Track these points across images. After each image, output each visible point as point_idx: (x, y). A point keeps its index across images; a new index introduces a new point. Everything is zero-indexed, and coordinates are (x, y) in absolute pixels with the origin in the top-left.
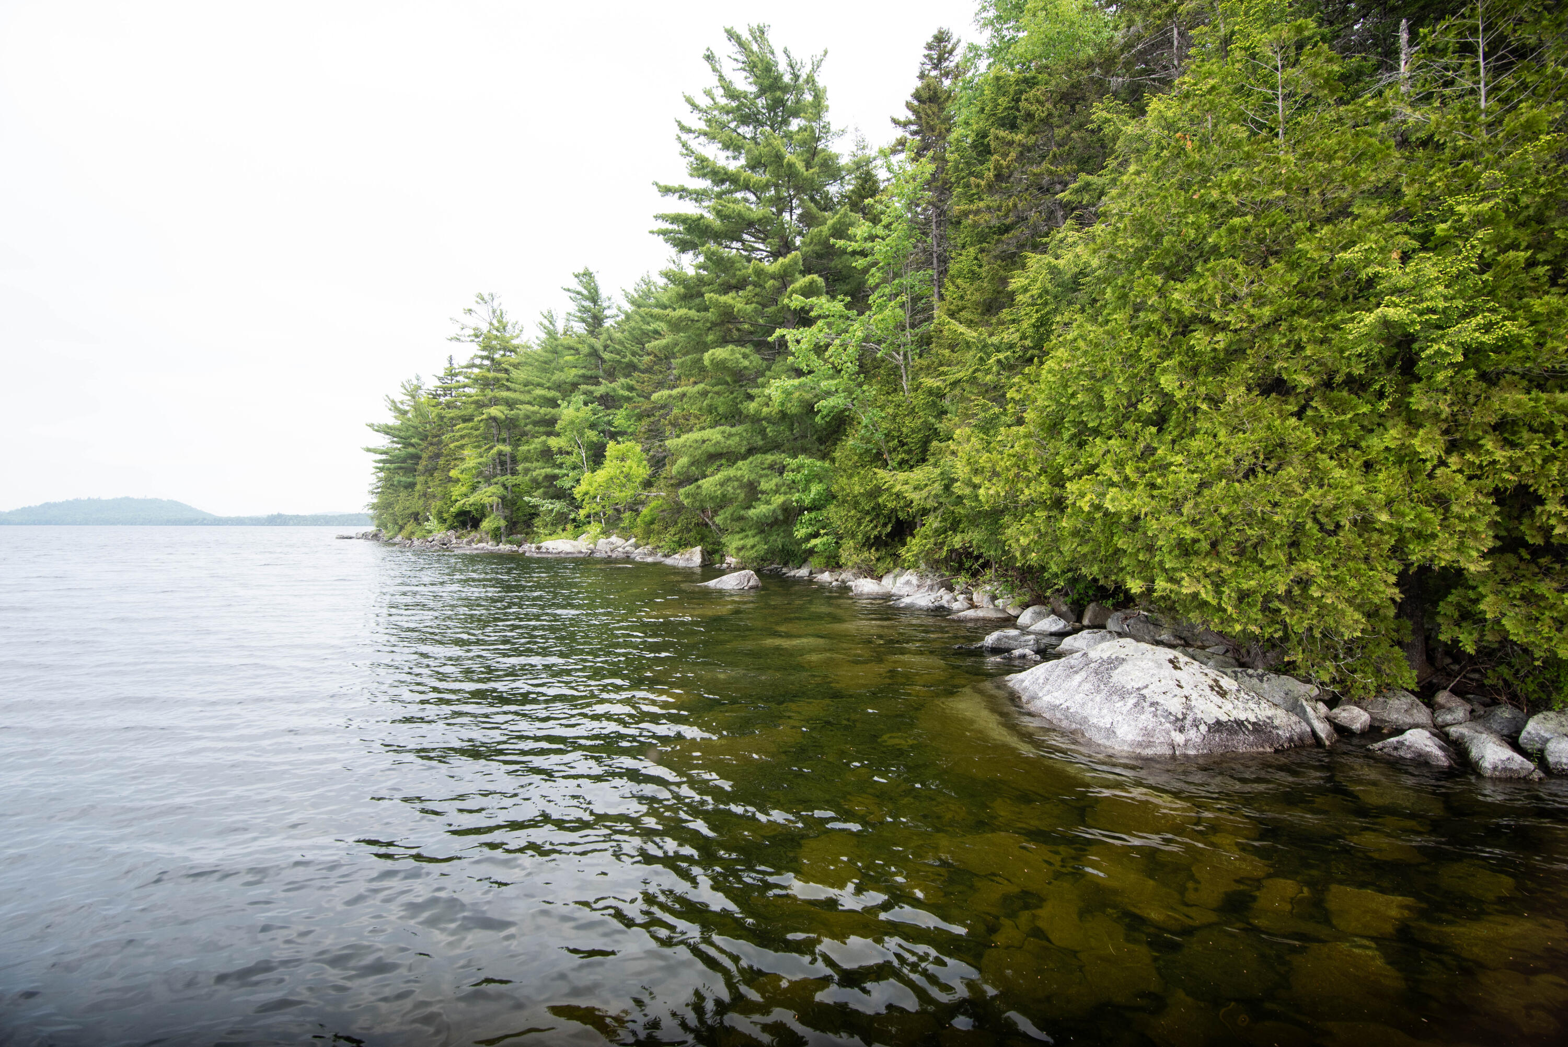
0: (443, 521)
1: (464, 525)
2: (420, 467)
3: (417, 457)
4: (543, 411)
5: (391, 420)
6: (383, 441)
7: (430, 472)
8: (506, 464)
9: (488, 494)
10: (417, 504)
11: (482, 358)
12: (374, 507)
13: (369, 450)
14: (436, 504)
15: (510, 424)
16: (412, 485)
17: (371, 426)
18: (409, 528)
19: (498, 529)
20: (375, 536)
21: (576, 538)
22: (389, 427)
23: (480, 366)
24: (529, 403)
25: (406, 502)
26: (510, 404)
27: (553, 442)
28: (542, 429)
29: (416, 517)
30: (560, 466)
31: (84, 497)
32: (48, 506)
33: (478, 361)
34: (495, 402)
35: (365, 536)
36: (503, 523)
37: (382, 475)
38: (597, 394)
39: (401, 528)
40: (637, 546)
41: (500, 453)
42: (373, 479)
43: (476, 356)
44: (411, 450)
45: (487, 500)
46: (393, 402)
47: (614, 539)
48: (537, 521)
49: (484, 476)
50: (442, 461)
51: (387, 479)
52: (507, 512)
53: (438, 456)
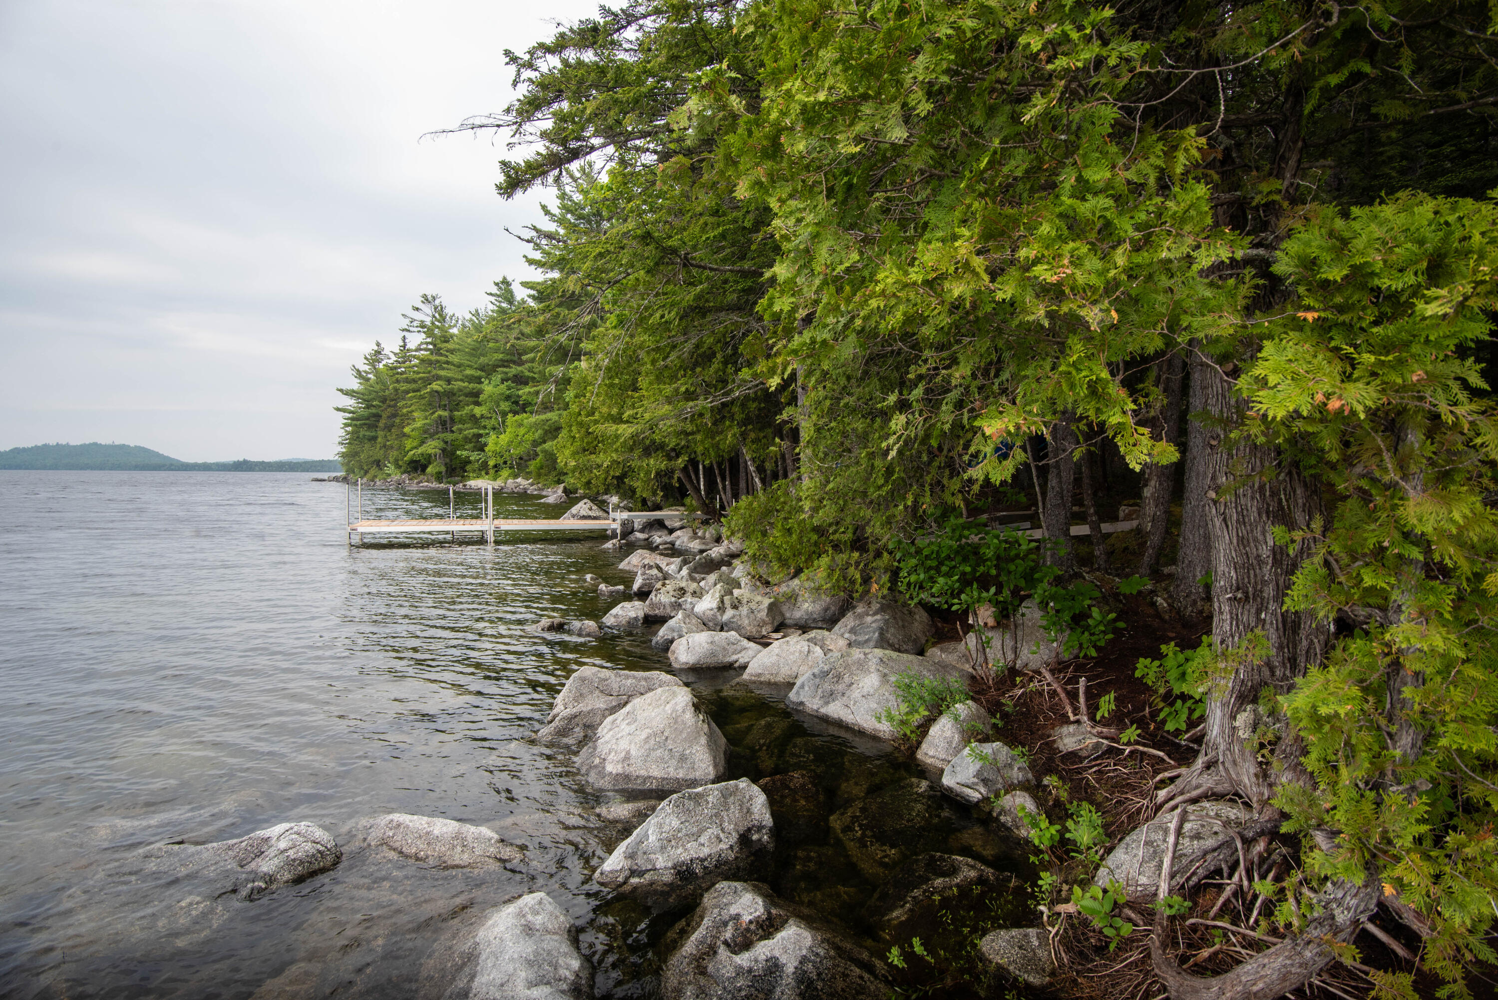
0: (398, 467)
1: (415, 469)
2: (381, 424)
3: (378, 416)
4: (471, 386)
5: (355, 384)
6: (349, 402)
7: (388, 428)
8: (444, 425)
9: (432, 447)
10: (379, 454)
11: (427, 343)
12: (343, 455)
13: (338, 409)
14: (393, 454)
15: (450, 394)
16: (374, 439)
17: (341, 390)
18: (372, 472)
19: (440, 473)
20: (345, 480)
21: (495, 480)
22: (353, 391)
23: (426, 350)
24: (462, 380)
25: (368, 452)
26: (449, 381)
27: (478, 411)
28: (471, 399)
29: (378, 464)
30: (485, 427)
31: (53, 442)
33: (424, 346)
34: (438, 378)
35: (336, 479)
36: (443, 469)
37: (349, 429)
38: (510, 375)
39: (366, 472)
40: (532, 485)
41: (440, 417)
42: (342, 433)
43: (422, 343)
44: (374, 411)
45: (430, 451)
46: (358, 371)
47: (519, 480)
48: (468, 468)
49: (429, 433)
50: (397, 420)
51: (352, 433)
52: (448, 460)
53: (395, 415)
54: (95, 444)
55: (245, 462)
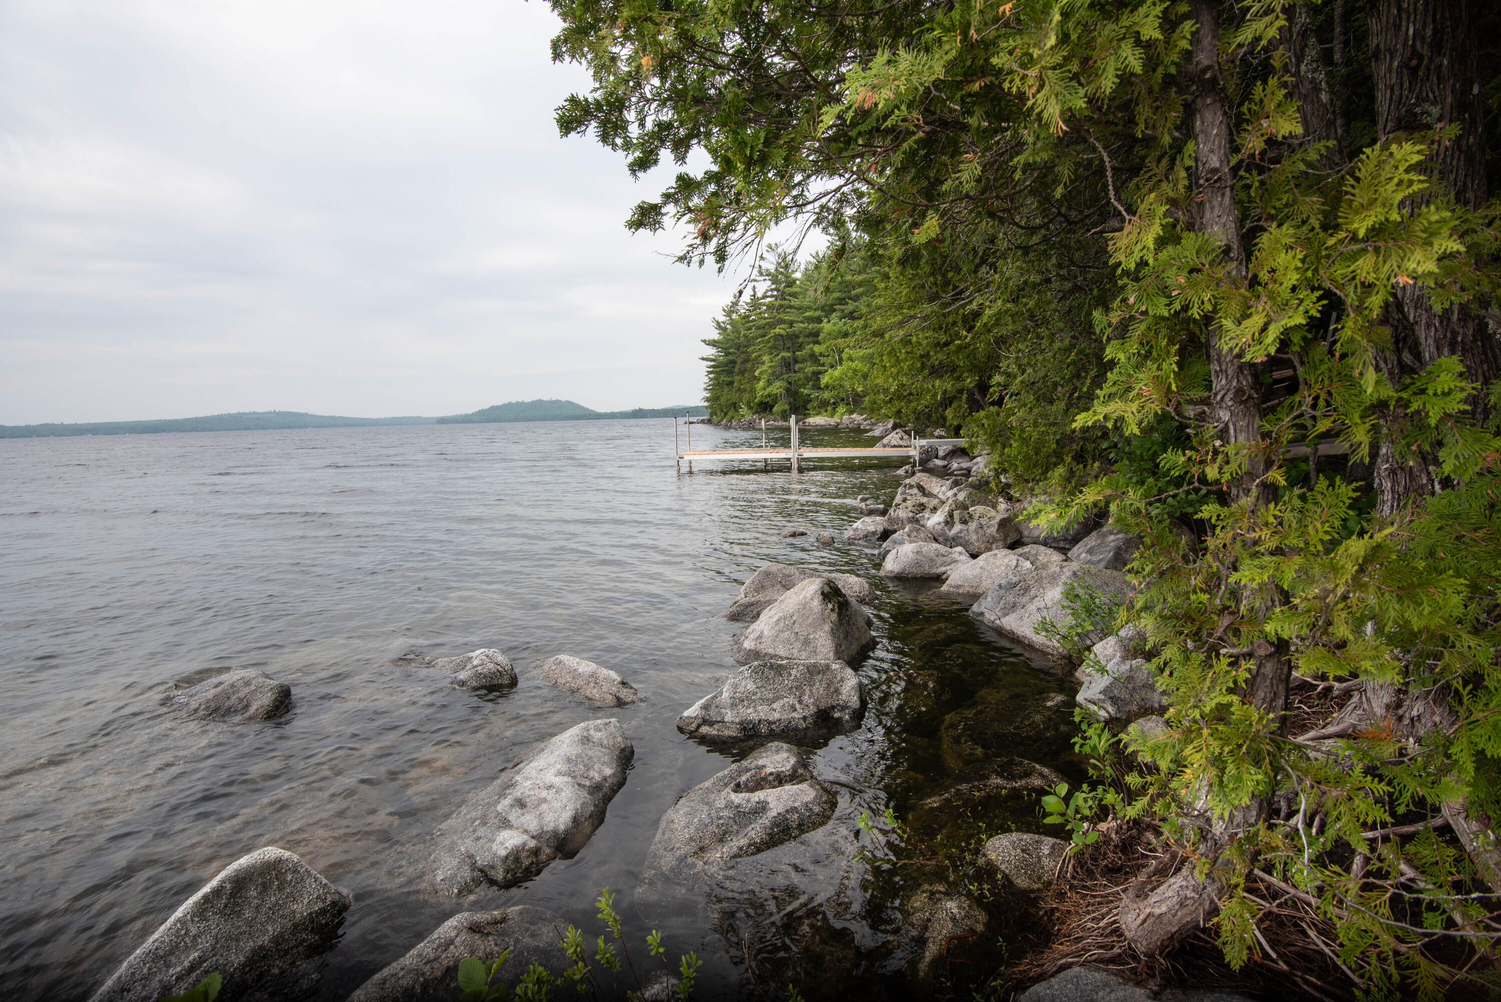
0: (750, 408)
1: (764, 410)
2: (736, 370)
3: (734, 362)
4: (811, 326)
5: (715, 335)
6: (711, 351)
7: (742, 372)
8: (788, 365)
9: (777, 388)
10: (734, 397)
11: (772, 290)
12: (707, 399)
13: (703, 359)
14: (746, 396)
15: (793, 337)
16: (731, 383)
17: (704, 341)
18: (730, 414)
19: (785, 411)
20: (709, 421)
21: (832, 417)
22: (714, 341)
23: (771, 296)
24: (802, 322)
25: (728, 396)
26: (791, 324)
27: (817, 349)
28: (811, 339)
29: (735, 406)
30: (823, 365)
31: (514, 401)
32: (493, 408)
33: (769, 293)
34: (782, 321)
35: (703, 422)
36: (787, 407)
37: (712, 376)
38: (847, 312)
39: (726, 414)
40: (865, 420)
41: (783, 358)
42: (706, 380)
43: (767, 291)
44: (731, 358)
45: (775, 392)
46: (718, 323)
47: (854, 416)
48: (809, 406)
49: (776, 376)
50: (749, 365)
51: (715, 379)
52: (791, 400)
53: (746, 361)
54: (540, 401)
55: (640, 410)
